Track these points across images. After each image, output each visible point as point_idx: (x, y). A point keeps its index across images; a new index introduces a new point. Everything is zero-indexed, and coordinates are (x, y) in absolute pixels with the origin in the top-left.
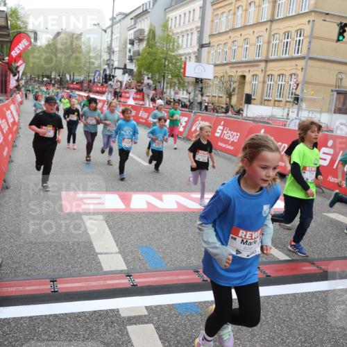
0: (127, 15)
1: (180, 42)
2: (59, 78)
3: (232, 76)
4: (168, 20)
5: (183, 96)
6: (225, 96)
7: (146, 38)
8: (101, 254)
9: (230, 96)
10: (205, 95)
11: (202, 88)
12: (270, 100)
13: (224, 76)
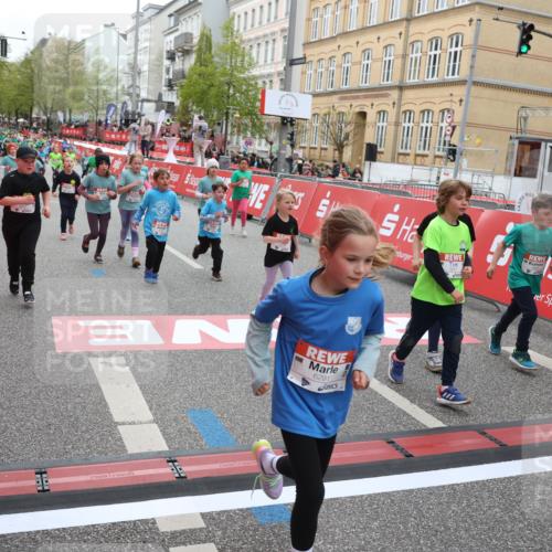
0: (162, 9)
1: (254, 54)
2: (44, 117)
3: (343, 113)
4: (233, 18)
5: (260, 147)
6: (331, 148)
7: (195, 49)
8: (123, 424)
9: (340, 147)
10: (297, 146)
11: (292, 134)
12: (408, 155)
13: (329, 114)
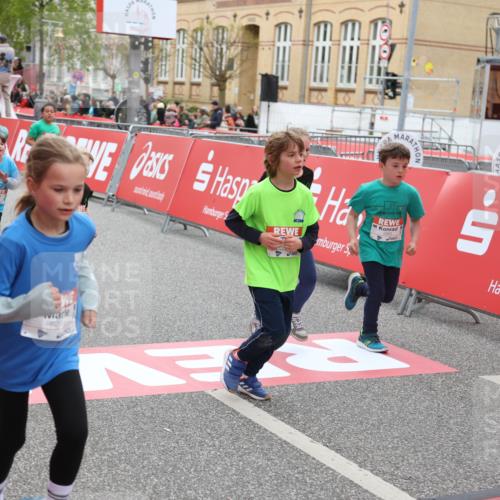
3: (223, 28)
5: (96, 85)
6: (206, 82)
9: (221, 81)
10: (155, 81)
11: (146, 63)
12: (325, 90)
13: (202, 29)
